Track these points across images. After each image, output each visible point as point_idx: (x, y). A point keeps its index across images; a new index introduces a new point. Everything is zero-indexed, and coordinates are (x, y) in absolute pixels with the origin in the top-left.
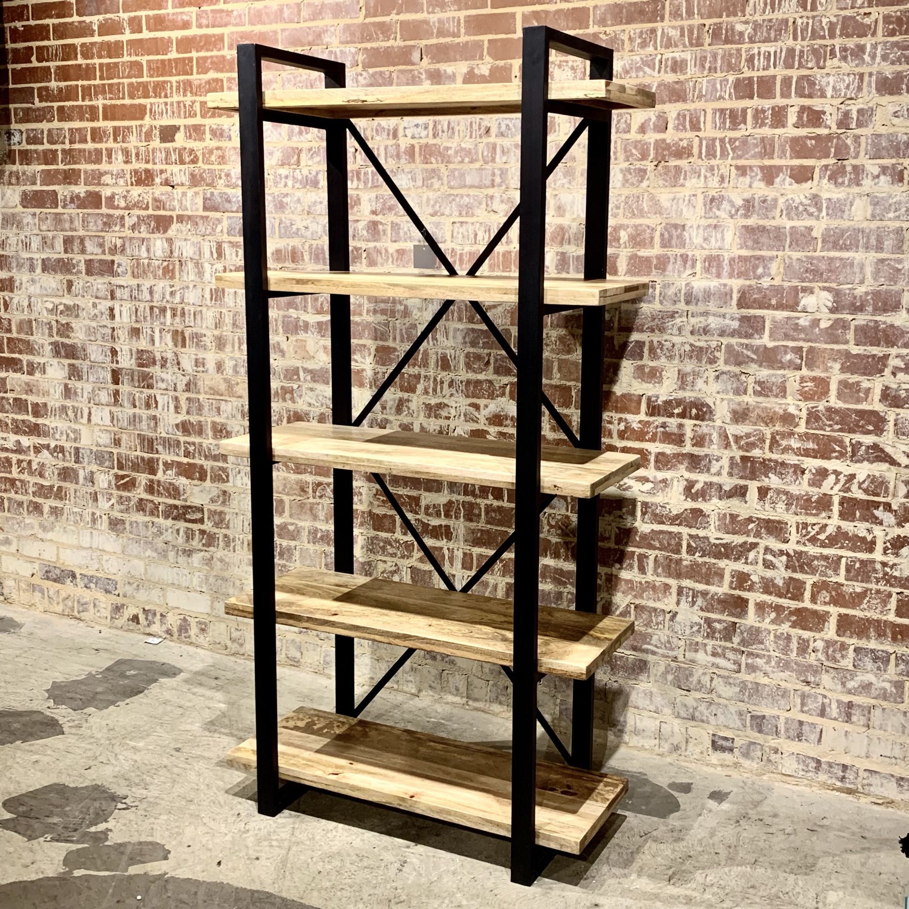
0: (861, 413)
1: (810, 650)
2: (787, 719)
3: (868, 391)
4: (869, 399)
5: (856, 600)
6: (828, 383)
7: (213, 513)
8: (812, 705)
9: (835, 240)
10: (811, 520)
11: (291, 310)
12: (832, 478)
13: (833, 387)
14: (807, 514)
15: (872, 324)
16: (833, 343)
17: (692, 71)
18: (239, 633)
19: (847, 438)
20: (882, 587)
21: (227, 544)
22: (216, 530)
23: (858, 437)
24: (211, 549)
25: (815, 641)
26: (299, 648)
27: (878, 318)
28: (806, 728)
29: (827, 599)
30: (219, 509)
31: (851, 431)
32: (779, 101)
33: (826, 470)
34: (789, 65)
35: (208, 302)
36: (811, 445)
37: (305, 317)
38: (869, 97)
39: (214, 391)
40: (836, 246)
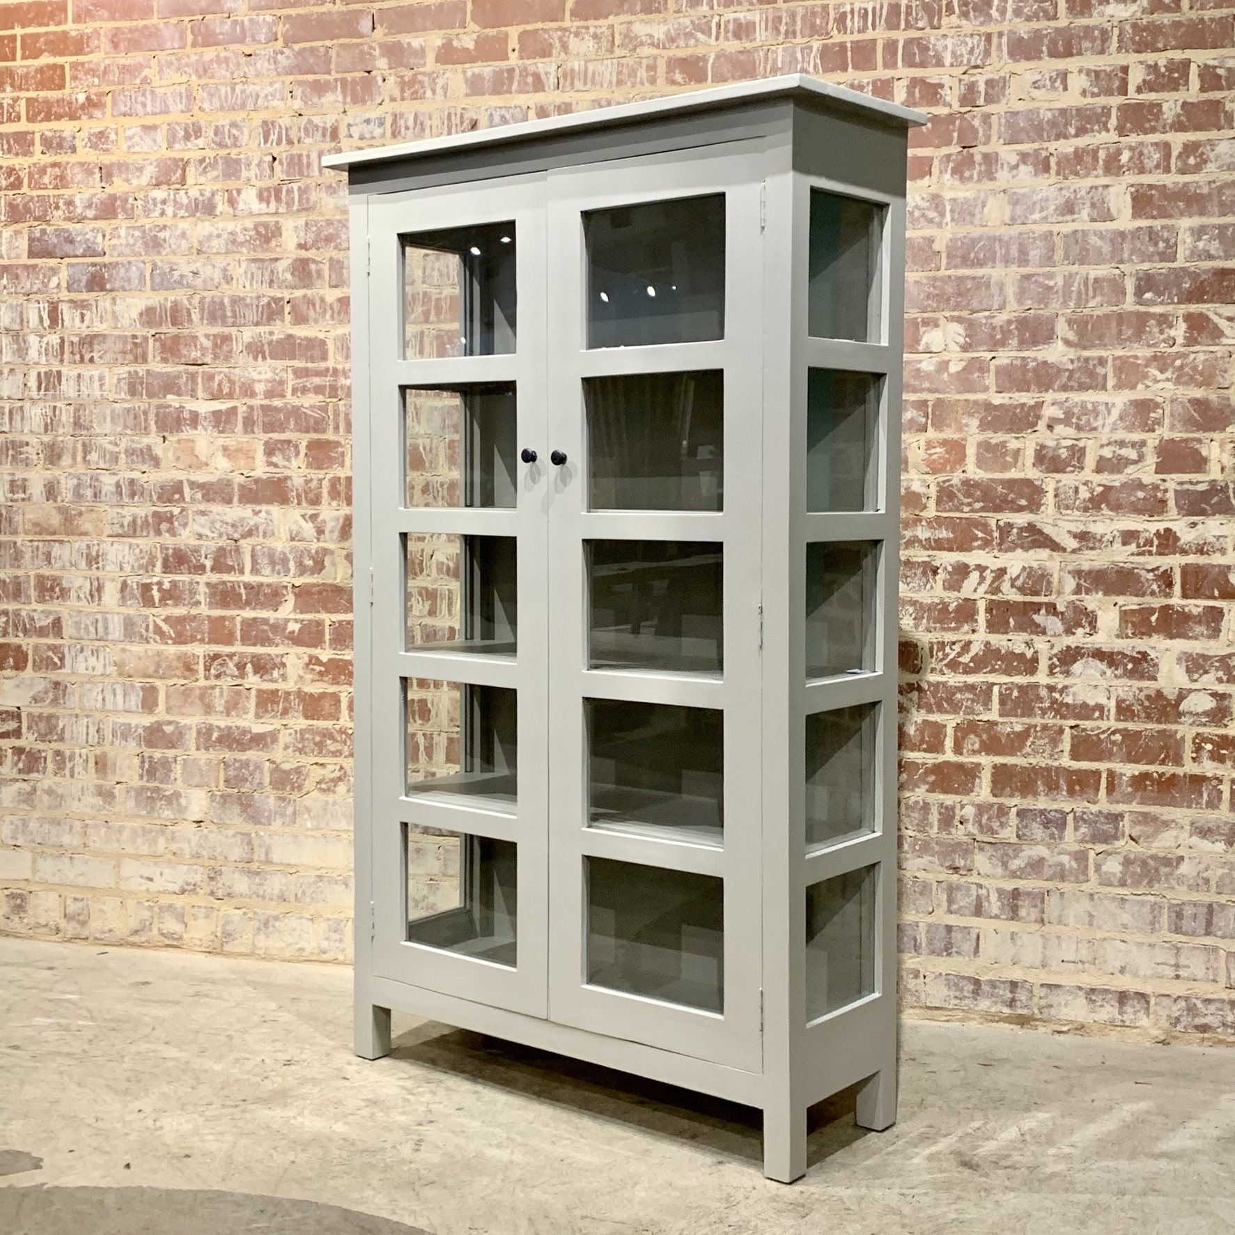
0: (1011, 484)
1: (956, 822)
2: (929, 926)
3: (1017, 452)
4: (1019, 464)
5: (1016, 742)
6: (964, 447)
7: (35, 719)
8: (963, 901)
9: (965, 253)
10: (949, 637)
11: (170, 397)
12: (975, 576)
13: (971, 451)
14: (944, 629)
15: (1018, 362)
16: (969, 392)
17: (762, 35)
18: (80, 904)
19: (993, 519)
20: (1050, 720)
21: (60, 766)
22: (41, 746)
23: (1007, 517)
24: (34, 775)
25: (962, 807)
26: (180, 917)
27: (1026, 354)
28: (956, 935)
29: (977, 746)
30: (47, 711)
31: (998, 509)
32: (882, 73)
33: (966, 566)
34: (892, 25)
35: (34, 394)
36: (944, 534)
37: (191, 405)
38: (1000, 64)
39: (40, 528)
40: (966, 262)
